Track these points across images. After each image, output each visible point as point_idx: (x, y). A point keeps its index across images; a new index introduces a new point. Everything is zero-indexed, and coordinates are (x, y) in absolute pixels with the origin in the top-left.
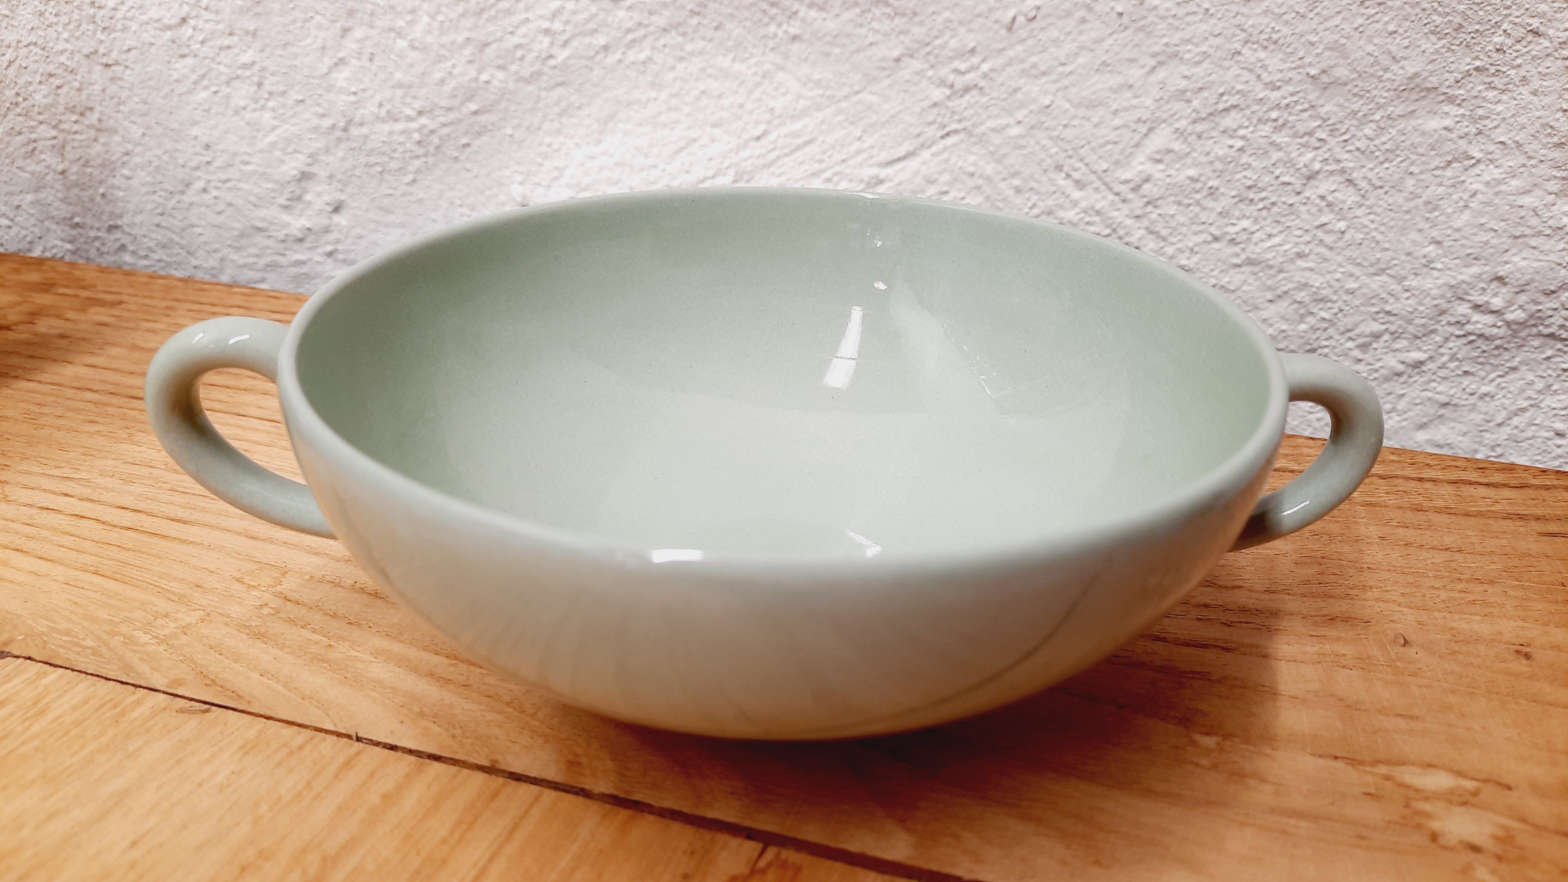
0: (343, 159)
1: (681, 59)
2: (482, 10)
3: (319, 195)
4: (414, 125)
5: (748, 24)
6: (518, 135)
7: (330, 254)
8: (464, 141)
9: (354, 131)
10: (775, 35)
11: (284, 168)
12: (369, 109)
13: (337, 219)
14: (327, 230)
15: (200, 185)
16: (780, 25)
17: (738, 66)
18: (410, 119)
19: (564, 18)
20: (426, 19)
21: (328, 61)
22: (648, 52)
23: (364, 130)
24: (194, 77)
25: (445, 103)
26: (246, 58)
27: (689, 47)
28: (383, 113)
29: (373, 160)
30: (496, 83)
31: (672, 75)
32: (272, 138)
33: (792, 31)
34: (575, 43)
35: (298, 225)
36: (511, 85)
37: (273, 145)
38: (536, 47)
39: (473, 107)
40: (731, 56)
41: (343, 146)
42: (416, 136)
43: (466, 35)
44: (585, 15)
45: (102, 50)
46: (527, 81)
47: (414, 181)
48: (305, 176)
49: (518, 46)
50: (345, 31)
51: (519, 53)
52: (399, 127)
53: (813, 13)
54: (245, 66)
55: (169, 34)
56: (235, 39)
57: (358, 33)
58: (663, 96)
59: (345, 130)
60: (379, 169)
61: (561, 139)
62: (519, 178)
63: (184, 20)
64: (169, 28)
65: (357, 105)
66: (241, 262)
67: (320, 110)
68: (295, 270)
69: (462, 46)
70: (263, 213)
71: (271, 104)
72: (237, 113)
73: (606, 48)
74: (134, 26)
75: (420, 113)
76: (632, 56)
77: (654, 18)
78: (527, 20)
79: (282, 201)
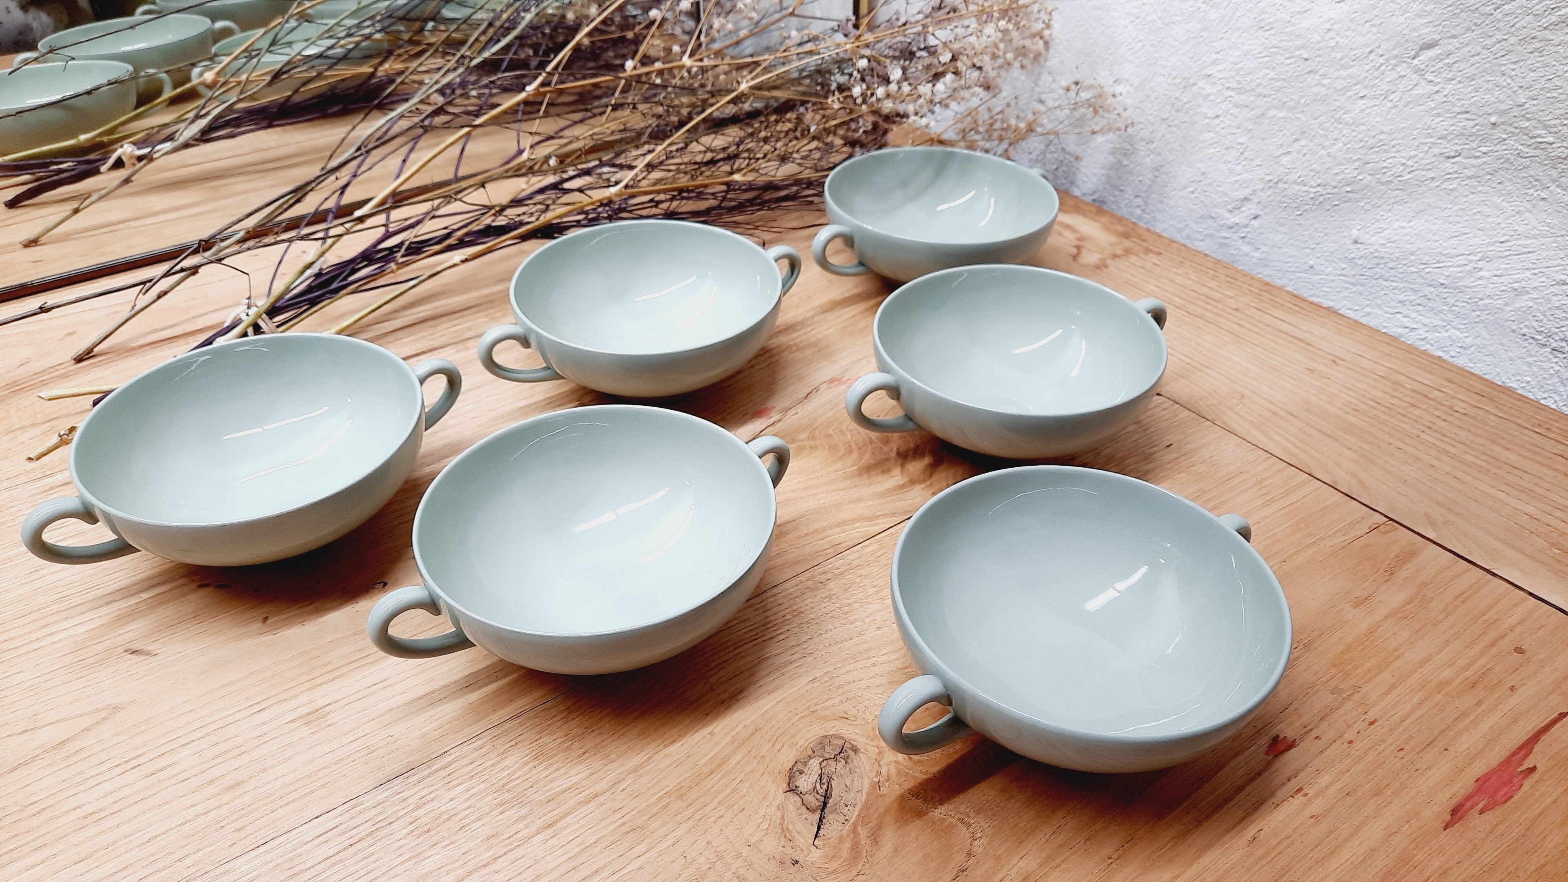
0: (1269, 196)
1: (1473, 193)
2: (1372, 148)
3: (1250, 209)
4: (1314, 190)
5: (1518, 185)
6: (1367, 207)
7: (1242, 237)
8: (1336, 203)
9: (1280, 185)
10: (1532, 195)
11: (1237, 193)
12: (1294, 177)
13: (1253, 222)
14: (1246, 226)
15: (1192, 189)
16: (1537, 191)
17: (1504, 204)
18: (1312, 187)
19: (1415, 160)
20: (1341, 144)
21: (1281, 151)
22: (1455, 186)
23: (1286, 186)
24: (1211, 142)
25: (1333, 184)
26: (1241, 140)
27: (1479, 189)
28: (1300, 180)
29: (1284, 200)
30: (1365, 181)
31: (1465, 199)
32: (1237, 178)
33: (1543, 195)
34: (1416, 173)
35: (1233, 220)
36: (1373, 184)
37: (1237, 181)
38: (1394, 170)
39: (1348, 189)
40: (1502, 198)
41: (1271, 190)
42: (1312, 195)
43: (1359, 157)
44: (1428, 161)
45: (1171, 119)
46: (1383, 184)
47: (1301, 215)
48: (1246, 199)
49: (1384, 167)
50: (1296, 140)
51: (1384, 171)
52: (1305, 189)
53: (1558, 190)
54: (1238, 144)
55: (1207, 120)
56: (1239, 130)
57: (1303, 143)
58: (1456, 208)
59: (1277, 183)
60: (1285, 205)
61: (1389, 214)
62: (1359, 227)
63: (1217, 116)
64: (1209, 118)
65: (1287, 174)
66: (1195, 229)
67: (1267, 172)
68: (1221, 240)
69: (1355, 161)
70: (1217, 210)
71: (1244, 163)
72: (1225, 162)
73: (1433, 178)
74: (1192, 113)
75: (1319, 185)
76: (1445, 185)
77: (1465, 171)
78: (1395, 157)
79: (1229, 207)
